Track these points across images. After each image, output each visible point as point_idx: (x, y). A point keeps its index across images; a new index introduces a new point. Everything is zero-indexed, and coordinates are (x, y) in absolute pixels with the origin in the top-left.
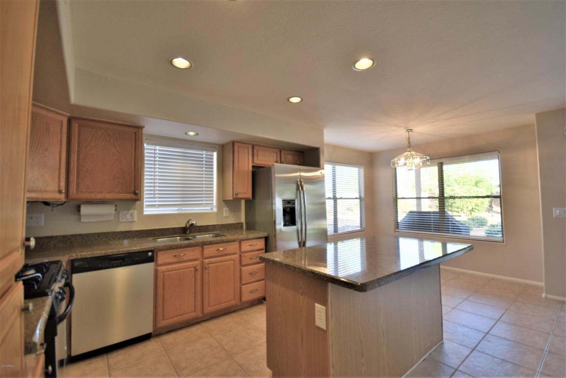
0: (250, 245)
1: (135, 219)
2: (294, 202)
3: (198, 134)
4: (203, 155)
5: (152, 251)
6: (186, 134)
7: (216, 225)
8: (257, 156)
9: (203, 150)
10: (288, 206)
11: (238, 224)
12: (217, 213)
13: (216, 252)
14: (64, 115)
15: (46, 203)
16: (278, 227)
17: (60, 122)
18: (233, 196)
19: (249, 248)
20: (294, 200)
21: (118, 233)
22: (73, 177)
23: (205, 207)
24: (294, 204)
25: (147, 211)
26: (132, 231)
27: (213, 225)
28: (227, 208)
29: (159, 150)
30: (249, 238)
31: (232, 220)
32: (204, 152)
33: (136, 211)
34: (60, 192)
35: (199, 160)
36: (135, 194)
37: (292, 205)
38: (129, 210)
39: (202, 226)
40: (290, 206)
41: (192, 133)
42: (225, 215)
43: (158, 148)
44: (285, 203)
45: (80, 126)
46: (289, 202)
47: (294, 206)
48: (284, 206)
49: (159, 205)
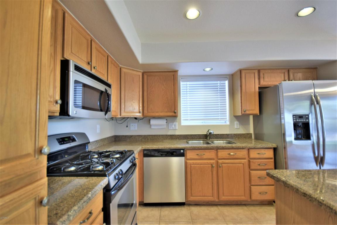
0: (259, 154)
1: (177, 128)
2: (307, 116)
4: (217, 84)
5: (183, 149)
6: (204, 70)
7: (229, 134)
8: (264, 78)
9: (217, 80)
10: (300, 120)
11: (248, 134)
12: (229, 126)
13: (228, 155)
14: (140, 72)
15: (136, 118)
16: (288, 139)
17: (139, 76)
18: (242, 113)
19: (257, 156)
20: (308, 115)
21: (168, 135)
22: (145, 105)
23: (220, 121)
24: (308, 118)
25: (184, 123)
26: (175, 135)
27: (227, 134)
28: (237, 122)
29: (189, 84)
30: (257, 147)
31: (242, 131)
32: (219, 82)
33: (177, 123)
34: (140, 112)
35: (215, 88)
36: (175, 113)
37: (305, 120)
38: (173, 122)
39: (219, 134)
40: (302, 120)
41: (208, 69)
42: (236, 127)
43: (188, 83)
44: (296, 118)
45: (147, 76)
46: (301, 117)
47: (307, 120)
48: (295, 121)
49: (190, 119)
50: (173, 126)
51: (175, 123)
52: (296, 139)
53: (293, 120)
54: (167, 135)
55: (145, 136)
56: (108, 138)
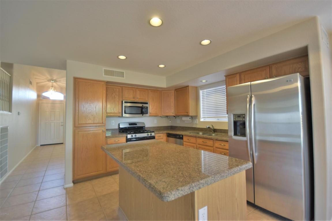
0: (220, 145)
1: (198, 123)
2: (244, 116)
3: (207, 81)
5: (182, 135)
6: (202, 82)
10: (238, 119)
14: (173, 90)
15: (174, 116)
17: (172, 93)
24: (244, 117)
25: (202, 120)
33: (198, 120)
34: (173, 113)
36: (187, 113)
37: (242, 119)
40: (240, 119)
41: (204, 81)
43: (205, 90)
44: (235, 117)
45: (177, 91)
46: (239, 116)
47: (244, 119)
48: (235, 119)
49: (207, 117)
50: (196, 122)
51: (196, 120)
52: (235, 134)
53: (234, 118)
54: (192, 127)
55: (182, 127)
56: (163, 127)
